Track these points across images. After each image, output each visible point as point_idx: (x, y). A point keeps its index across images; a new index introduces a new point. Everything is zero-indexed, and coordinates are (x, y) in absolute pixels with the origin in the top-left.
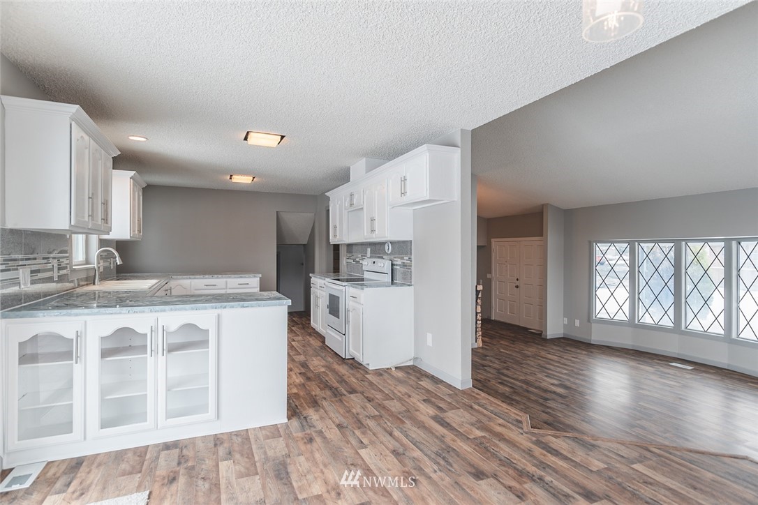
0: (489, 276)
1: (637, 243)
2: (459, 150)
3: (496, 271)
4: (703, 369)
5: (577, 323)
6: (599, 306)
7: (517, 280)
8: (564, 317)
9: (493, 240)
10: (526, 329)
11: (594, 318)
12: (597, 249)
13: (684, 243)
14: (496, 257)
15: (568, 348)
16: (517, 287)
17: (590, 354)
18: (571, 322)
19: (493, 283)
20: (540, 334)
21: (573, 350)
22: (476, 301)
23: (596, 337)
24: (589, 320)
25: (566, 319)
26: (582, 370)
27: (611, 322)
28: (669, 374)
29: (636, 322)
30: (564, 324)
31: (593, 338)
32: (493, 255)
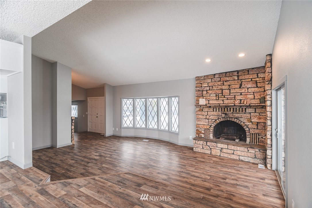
0: (87, 113)
1: (135, 99)
2: (22, 46)
3: (89, 111)
4: (151, 140)
5: (117, 129)
6: (124, 122)
7: (97, 114)
8: (113, 127)
9: (88, 98)
10: (100, 134)
11: (122, 127)
12: (123, 101)
13: (147, 99)
14: (89, 105)
15: (112, 140)
16: (97, 117)
17: (119, 141)
18: (115, 129)
19: (88, 116)
20: (104, 135)
21: (113, 140)
22: (72, 124)
23: (123, 134)
24: (121, 128)
25: (114, 128)
26: (111, 147)
27: (128, 128)
28: (140, 144)
29: (135, 127)
30: (113, 130)
31: (122, 134)
32: (88, 104)
